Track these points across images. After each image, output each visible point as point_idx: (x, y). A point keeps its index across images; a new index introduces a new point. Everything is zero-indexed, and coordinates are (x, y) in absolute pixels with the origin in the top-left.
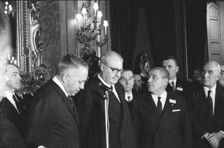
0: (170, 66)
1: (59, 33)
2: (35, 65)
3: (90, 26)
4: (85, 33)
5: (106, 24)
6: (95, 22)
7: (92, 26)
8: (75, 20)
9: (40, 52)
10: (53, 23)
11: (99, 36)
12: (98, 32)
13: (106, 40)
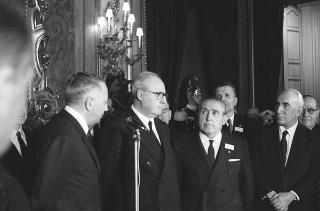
0: (227, 95)
1: (73, 44)
2: (37, 89)
3: (117, 35)
4: (110, 45)
5: (140, 32)
6: (124, 30)
7: (120, 36)
8: (96, 26)
9: (45, 70)
10: (64, 29)
11: (129, 50)
12: (129, 44)
13: (140, 56)
